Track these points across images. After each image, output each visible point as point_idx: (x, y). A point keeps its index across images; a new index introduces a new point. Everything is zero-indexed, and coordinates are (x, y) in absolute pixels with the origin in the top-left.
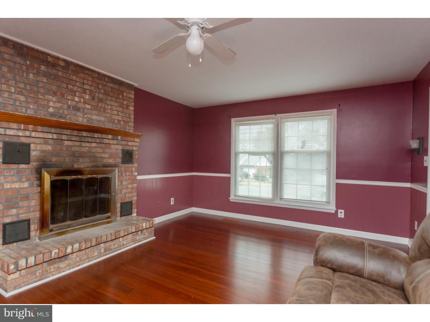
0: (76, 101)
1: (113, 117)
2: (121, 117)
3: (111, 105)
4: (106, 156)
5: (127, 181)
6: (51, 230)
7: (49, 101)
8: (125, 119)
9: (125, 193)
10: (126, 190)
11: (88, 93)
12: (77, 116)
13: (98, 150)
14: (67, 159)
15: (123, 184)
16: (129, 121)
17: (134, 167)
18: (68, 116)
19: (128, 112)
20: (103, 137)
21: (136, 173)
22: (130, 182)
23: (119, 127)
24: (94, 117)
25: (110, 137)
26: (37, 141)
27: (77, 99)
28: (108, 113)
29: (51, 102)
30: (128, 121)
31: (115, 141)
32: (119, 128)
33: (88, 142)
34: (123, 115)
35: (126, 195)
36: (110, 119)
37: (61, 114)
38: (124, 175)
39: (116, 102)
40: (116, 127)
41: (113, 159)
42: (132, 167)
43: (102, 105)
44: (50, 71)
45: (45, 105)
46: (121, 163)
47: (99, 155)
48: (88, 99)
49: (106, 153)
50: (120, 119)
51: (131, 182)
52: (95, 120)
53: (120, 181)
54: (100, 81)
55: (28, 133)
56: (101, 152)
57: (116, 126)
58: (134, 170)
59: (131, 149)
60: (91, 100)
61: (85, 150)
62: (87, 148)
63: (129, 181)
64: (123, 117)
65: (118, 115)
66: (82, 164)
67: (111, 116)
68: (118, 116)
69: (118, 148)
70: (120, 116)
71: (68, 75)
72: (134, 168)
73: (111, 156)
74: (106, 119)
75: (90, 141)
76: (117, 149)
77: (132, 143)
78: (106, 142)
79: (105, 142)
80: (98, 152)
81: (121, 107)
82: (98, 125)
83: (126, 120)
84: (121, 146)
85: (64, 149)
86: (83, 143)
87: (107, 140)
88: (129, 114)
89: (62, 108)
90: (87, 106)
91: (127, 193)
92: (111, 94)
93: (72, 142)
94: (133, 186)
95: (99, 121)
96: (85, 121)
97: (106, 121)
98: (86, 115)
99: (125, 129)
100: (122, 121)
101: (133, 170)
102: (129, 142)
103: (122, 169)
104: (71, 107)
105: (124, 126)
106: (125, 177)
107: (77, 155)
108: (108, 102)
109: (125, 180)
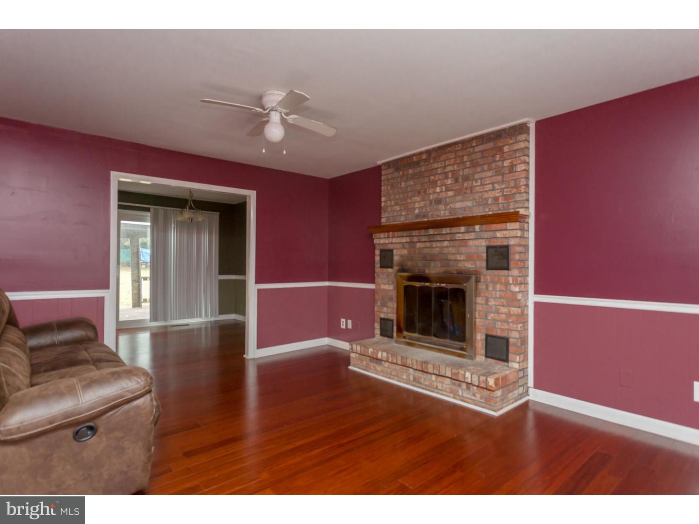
0: (438, 193)
1: (486, 196)
2: (499, 191)
3: (481, 179)
4: (462, 259)
5: (497, 300)
6: (405, 337)
7: (415, 202)
8: (506, 192)
9: (494, 320)
10: (496, 315)
11: (450, 176)
12: (439, 210)
13: (452, 250)
14: (419, 263)
15: (490, 304)
16: (515, 194)
17: (512, 276)
18: (431, 213)
19: (512, 178)
20: (452, 232)
21: (515, 287)
22: (502, 303)
23: (497, 209)
24: (458, 205)
25: (463, 229)
26: (398, 246)
27: (438, 190)
28: (477, 192)
29: (417, 204)
30: (513, 194)
31: (472, 234)
32: (495, 211)
33: (438, 241)
34: (503, 186)
35: (496, 322)
36: (480, 200)
37: (425, 214)
38: (491, 289)
39: (490, 169)
40: (491, 210)
41: (472, 262)
42: (508, 276)
43: (468, 184)
44: (416, 171)
45: (412, 208)
46: (485, 269)
47: (451, 257)
48: (451, 184)
49: (461, 254)
50: (497, 195)
51: (505, 304)
52: (458, 208)
53: (484, 298)
54: (464, 151)
55: (390, 240)
56: (455, 252)
57: (489, 209)
58: (511, 282)
59: (505, 244)
60: (455, 183)
61: (436, 251)
62: (438, 249)
63: (502, 300)
64: (503, 189)
65: (494, 189)
66: (434, 269)
67: (482, 196)
68: (493, 192)
69: (480, 244)
70: (498, 189)
71: (430, 165)
72: (511, 279)
73: (470, 258)
74: (474, 202)
75: (439, 239)
76: (478, 246)
77: (505, 232)
78: (458, 237)
79: (457, 239)
80: (451, 252)
81: (499, 175)
82: (462, 214)
83: (508, 193)
84: (484, 240)
85: (417, 251)
86: (434, 243)
87: (460, 235)
88: (515, 180)
89: (425, 206)
90: (450, 193)
91: (498, 321)
92: (481, 161)
93: (424, 243)
94: (509, 311)
95: (464, 209)
96: (447, 213)
97: (475, 204)
98: (448, 205)
99: (506, 210)
100: (500, 198)
101: (509, 281)
102: (497, 232)
103: (487, 279)
104: (433, 202)
105: (505, 205)
106: (494, 293)
107: (429, 258)
108: (477, 176)
109: (494, 298)
